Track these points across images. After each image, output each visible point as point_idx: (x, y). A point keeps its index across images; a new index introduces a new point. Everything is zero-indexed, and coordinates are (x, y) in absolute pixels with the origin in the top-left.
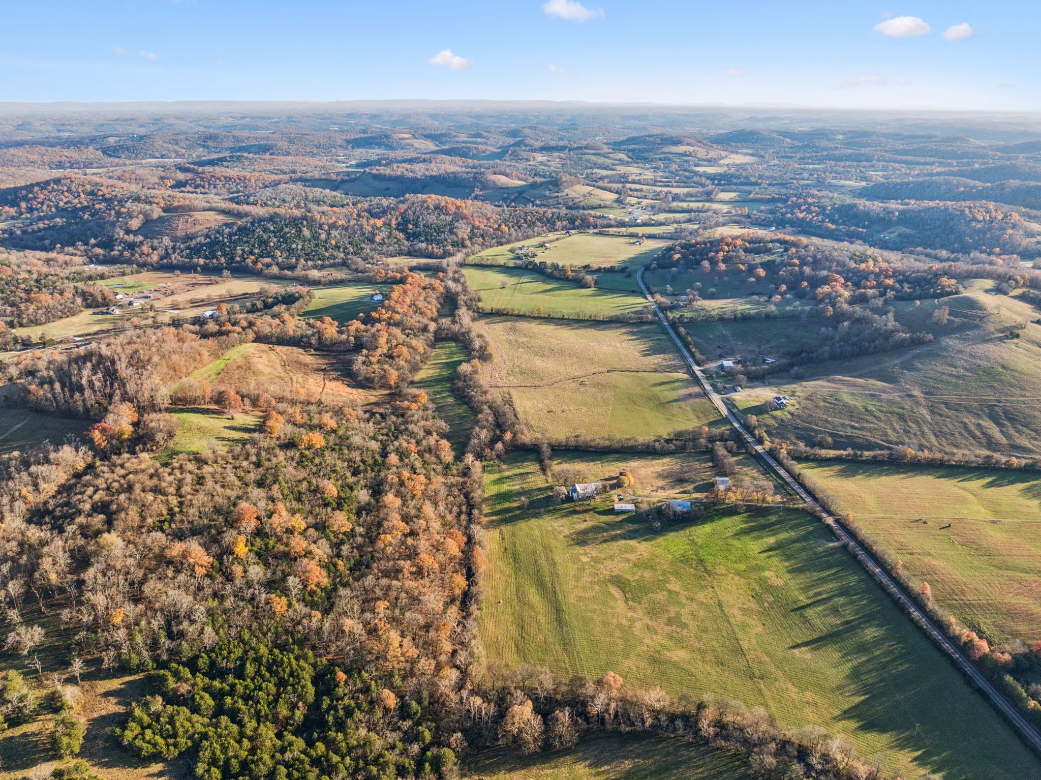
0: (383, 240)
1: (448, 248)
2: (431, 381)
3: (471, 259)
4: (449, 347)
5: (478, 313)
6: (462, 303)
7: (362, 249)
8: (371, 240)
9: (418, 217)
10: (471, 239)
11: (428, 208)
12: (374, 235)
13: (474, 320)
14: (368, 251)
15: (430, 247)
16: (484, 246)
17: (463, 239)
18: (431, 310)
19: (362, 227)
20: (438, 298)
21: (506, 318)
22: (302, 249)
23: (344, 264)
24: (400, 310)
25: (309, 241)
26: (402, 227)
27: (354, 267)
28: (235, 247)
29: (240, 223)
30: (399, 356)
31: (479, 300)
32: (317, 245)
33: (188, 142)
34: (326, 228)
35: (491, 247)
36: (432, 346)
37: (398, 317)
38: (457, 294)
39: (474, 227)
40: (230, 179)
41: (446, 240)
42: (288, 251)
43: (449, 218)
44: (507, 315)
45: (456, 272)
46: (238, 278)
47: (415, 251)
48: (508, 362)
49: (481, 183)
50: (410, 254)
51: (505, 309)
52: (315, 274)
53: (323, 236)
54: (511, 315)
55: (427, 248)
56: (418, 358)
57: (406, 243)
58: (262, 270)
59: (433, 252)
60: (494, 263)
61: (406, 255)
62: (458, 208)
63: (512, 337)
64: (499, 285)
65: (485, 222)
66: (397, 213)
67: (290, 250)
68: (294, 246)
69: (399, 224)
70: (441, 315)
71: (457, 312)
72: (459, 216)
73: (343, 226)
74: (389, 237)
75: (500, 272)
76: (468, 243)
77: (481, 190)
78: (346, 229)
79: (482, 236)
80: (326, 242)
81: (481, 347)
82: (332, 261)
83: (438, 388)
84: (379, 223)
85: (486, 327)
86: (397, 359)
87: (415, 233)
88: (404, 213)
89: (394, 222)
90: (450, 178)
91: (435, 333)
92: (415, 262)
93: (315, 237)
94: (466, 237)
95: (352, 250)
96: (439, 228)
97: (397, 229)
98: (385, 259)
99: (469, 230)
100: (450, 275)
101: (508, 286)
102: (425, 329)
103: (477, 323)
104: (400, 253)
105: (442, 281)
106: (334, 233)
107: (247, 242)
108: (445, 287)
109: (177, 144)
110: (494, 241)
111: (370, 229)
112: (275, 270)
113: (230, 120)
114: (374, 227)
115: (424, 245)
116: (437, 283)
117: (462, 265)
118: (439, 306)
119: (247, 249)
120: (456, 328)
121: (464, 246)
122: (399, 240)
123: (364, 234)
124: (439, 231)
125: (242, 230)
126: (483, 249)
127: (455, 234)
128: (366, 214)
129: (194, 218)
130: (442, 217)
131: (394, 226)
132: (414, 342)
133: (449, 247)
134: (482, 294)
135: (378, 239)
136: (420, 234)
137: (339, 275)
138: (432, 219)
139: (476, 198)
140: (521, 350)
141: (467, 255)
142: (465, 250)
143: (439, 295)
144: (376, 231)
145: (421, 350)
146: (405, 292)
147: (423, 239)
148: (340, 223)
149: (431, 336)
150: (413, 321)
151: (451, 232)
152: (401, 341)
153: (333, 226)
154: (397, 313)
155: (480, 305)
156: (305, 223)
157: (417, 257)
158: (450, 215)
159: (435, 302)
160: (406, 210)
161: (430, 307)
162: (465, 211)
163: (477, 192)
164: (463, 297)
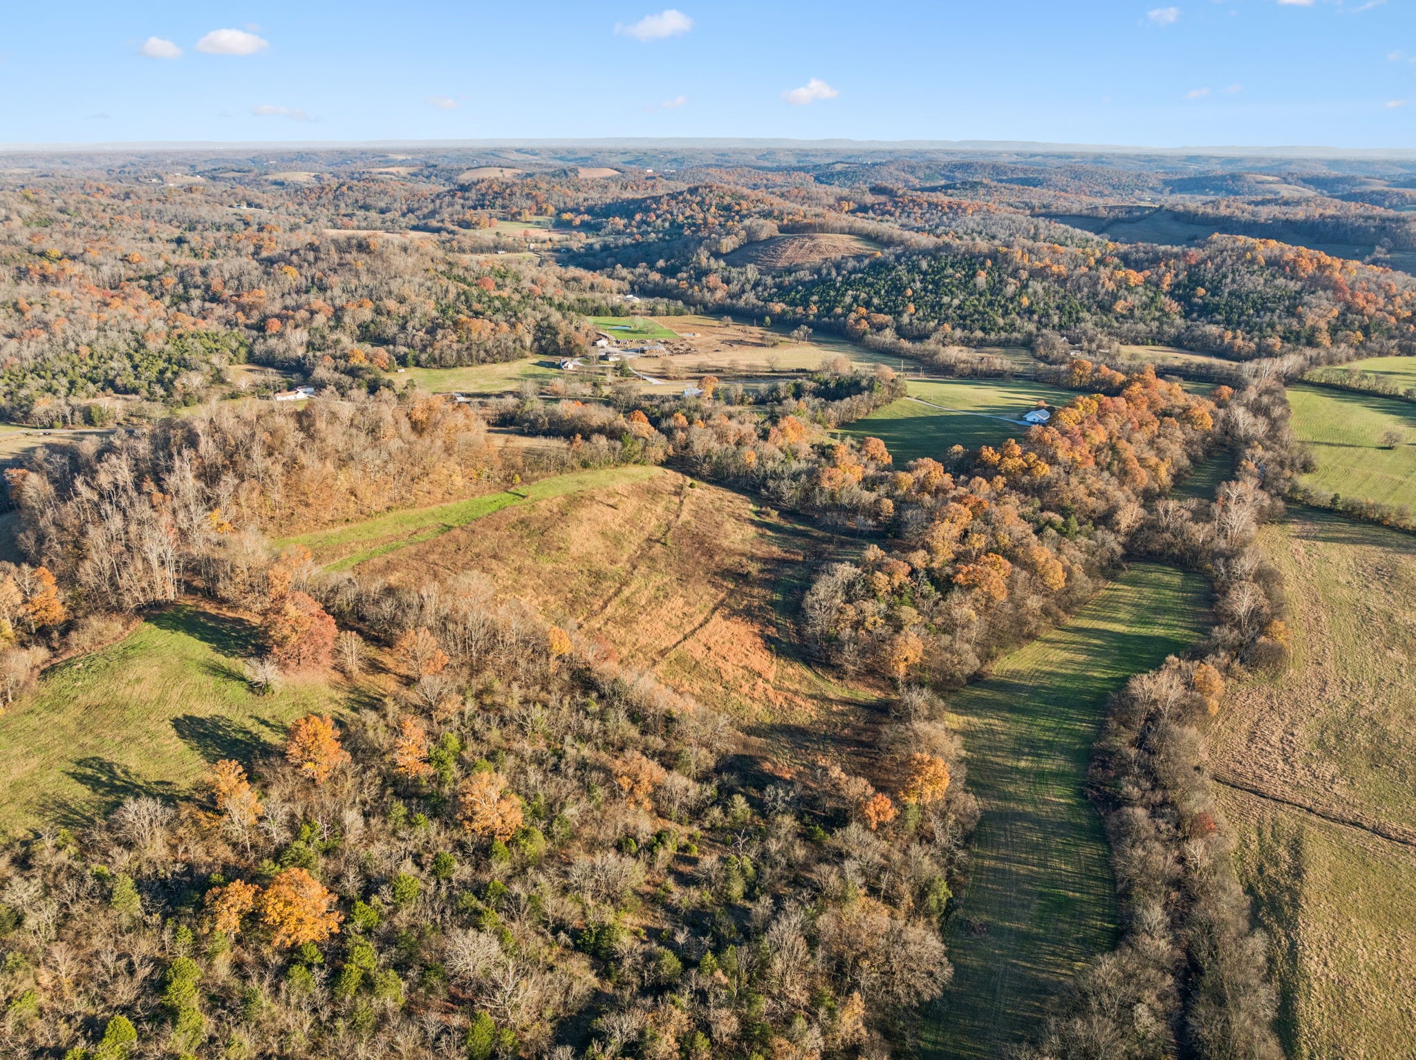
0: (1131, 310)
1: (1270, 341)
2: (1034, 692)
3: (1318, 373)
4: (1158, 585)
5: (1289, 500)
6: (1251, 466)
7: (1078, 320)
8: (1105, 308)
9: (1225, 276)
10: (1333, 331)
11: (1253, 261)
12: (1115, 297)
13: (1265, 518)
14: (1090, 325)
15: (1230, 334)
16: (1362, 350)
17: (1314, 329)
18: (1155, 469)
19: (1095, 282)
20: (1189, 443)
21: (1372, 531)
22: (959, 307)
23: (1028, 344)
24: (1061, 455)
25: (981, 294)
26: (1182, 293)
27: (1042, 351)
28: (847, 290)
29: (879, 254)
30: (969, 588)
31: (1307, 467)
32: (991, 304)
33: (928, 171)
34: (1024, 275)
35: (1381, 354)
36: (1109, 570)
37: (1045, 471)
38: (1247, 441)
39: (1349, 308)
40: (937, 206)
41: (1272, 325)
42: (933, 307)
43: (1294, 286)
44: (1378, 523)
45: (1268, 391)
46: (819, 343)
47: (1193, 339)
48: (1333, 692)
49: (1394, 238)
50: (1177, 343)
51: (1374, 507)
52: (954, 353)
53: (1010, 289)
54: (1393, 528)
55: (1221, 337)
56: (1034, 602)
57: (1179, 321)
58: (865, 333)
59: (1231, 346)
60: (1379, 387)
61: (1168, 344)
62: (1321, 267)
63: (1376, 600)
64: (1378, 439)
65: (1381, 301)
66: (1182, 265)
67: (936, 307)
68: (946, 299)
69: (1177, 286)
70: (1181, 485)
71: (1224, 488)
72: (1319, 282)
73: (1059, 276)
74: (1145, 306)
75: (1389, 410)
76: (1325, 339)
77: (1389, 251)
78: (1061, 280)
79: (1366, 330)
80: (1012, 300)
81: (1254, 614)
82: (1003, 335)
83: (1041, 728)
84: (1135, 277)
85: (1300, 546)
86: (956, 596)
87: (1206, 305)
88: (1197, 265)
89: (1168, 279)
90: (1326, 225)
91: (1133, 535)
92: (1178, 358)
93: (995, 288)
94: (1323, 325)
95: (1056, 319)
96: (1264, 300)
97: (1171, 294)
98: (1116, 345)
99: (1336, 312)
100: (1251, 394)
101: (1401, 446)
102: (1106, 519)
103: (1275, 530)
104: (1157, 339)
105: (1220, 405)
106: (1037, 286)
107: (871, 285)
108: (1226, 421)
109: (912, 173)
110: (1393, 342)
111: (1111, 286)
112: (888, 336)
113: (1014, 158)
114: (1123, 284)
115: (1213, 330)
116: (1203, 408)
117: (1292, 380)
118: (1186, 462)
119: (863, 295)
120: (1200, 532)
121: (1311, 342)
122: (1167, 315)
123: (1096, 294)
124: (1262, 306)
125: (878, 267)
126: (1359, 356)
127: (1300, 318)
128: (1116, 260)
129: (817, 241)
130: (1280, 281)
131: (1165, 287)
132: (1042, 553)
133: (1275, 342)
134: (1321, 456)
135: (1120, 306)
136: (1216, 308)
137: (1000, 361)
138: (1255, 282)
139: (1374, 262)
140: (1397, 654)
141: (1314, 362)
142: (1309, 352)
143: (1196, 437)
144: (1123, 292)
145: (1057, 579)
146: (1102, 415)
147: (1219, 317)
148: (1055, 268)
149: (1114, 543)
150: (1081, 492)
151: (1291, 312)
152: (1006, 541)
153: (1036, 274)
154: (1052, 461)
155: (1304, 481)
156: (989, 263)
157: (1192, 350)
158: (1301, 279)
159: (1176, 451)
160: (1204, 261)
161: (1153, 460)
162: (1337, 275)
163: (1380, 252)
164: (1259, 452)
